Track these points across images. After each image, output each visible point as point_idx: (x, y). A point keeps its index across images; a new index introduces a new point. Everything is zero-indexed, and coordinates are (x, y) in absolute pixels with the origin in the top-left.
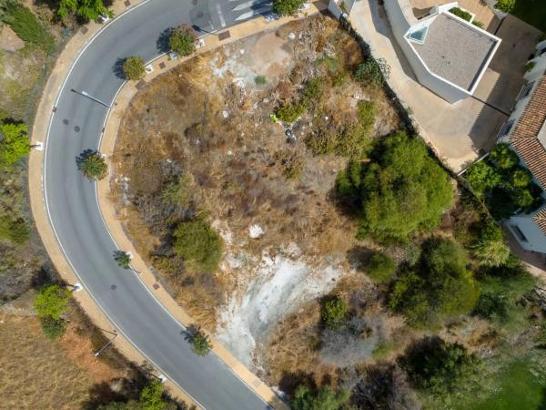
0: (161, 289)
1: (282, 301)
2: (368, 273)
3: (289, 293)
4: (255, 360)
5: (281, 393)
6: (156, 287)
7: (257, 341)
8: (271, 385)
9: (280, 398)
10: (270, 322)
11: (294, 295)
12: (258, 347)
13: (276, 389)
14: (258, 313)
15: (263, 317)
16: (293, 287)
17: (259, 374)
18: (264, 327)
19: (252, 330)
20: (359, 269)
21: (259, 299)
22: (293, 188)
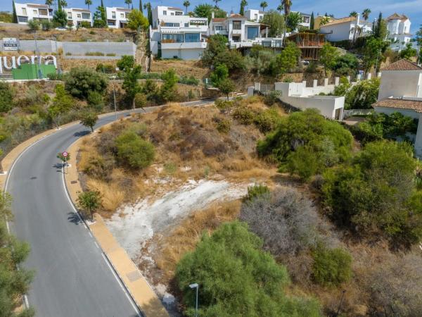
3: (209, 196)
4: (144, 250)
5: (168, 296)
6: (74, 182)
7: (156, 232)
8: (155, 283)
9: (164, 304)
10: (179, 217)
11: (213, 198)
12: (155, 238)
13: (162, 288)
14: (167, 210)
15: (173, 213)
16: (213, 193)
17: (142, 265)
19: (153, 223)
21: (173, 201)
22: (222, 140)
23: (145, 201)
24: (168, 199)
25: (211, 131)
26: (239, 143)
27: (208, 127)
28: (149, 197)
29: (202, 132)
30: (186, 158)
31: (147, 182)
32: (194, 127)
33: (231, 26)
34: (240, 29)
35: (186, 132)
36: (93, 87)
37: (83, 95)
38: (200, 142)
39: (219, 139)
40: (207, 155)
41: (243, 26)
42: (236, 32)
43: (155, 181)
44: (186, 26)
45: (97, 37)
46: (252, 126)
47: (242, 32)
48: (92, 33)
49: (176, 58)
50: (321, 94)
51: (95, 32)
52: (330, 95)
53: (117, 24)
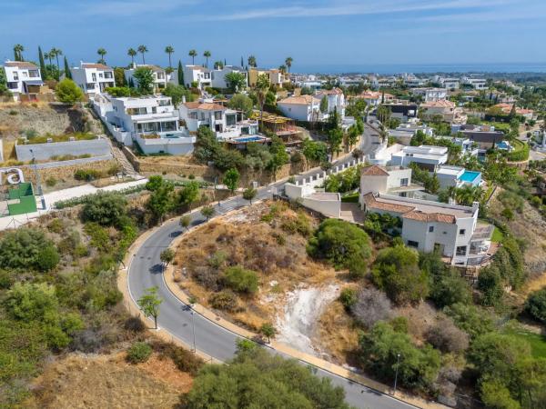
0: (222, 320)
1: (312, 309)
2: (355, 281)
4: (316, 350)
5: (352, 368)
6: (218, 319)
8: (340, 365)
9: (354, 372)
12: (313, 342)
13: (346, 366)
14: (300, 321)
15: (305, 321)
16: (315, 300)
17: (325, 358)
18: (309, 328)
19: (301, 331)
20: (348, 282)
22: (285, 252)
23: (278, 318)
24: (290, 311)
26: (296, 252)
27: (271, 243)
28: (277, 314)
29: (268, 248)
31: (262, 303)
32: (261, 246)
33: (213, 117)
34: (221, 118)
35: (257, 251)
38: (271, 258)
39: (283, 251)
40: (281, 267)
41: (224, 116)
42: (218, 122)
43: (267, 300)
44: (154, 110)
45: (20, 118)
46: (297, 234)
47: (223, 122)
48: (13, 113)
49: (162, 153)
50: (316, 187)
51: (14, 110)
52: (322, 187)
53: (20, 85)
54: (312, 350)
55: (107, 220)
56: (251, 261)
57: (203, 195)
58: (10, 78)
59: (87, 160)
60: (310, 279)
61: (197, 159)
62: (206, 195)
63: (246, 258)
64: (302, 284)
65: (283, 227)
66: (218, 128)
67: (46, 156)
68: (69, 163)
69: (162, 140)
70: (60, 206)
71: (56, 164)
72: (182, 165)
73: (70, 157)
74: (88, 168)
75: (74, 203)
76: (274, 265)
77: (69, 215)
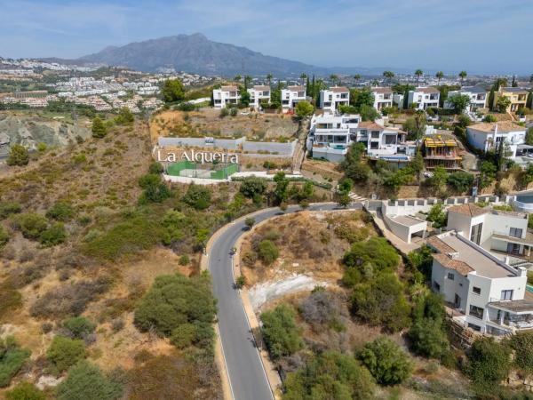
0: (238, 268)
1: (291, 288)
2: (345, 288)
3: (298, 286)
4: (260, 307)
6: (237, 266)
7: (267, 300)
8: (260, 321)
9: (260, 329)
10: (280, 295)
11: (300, 287)
12: (265, 303)
13: (261, 324)
14: (276, 290)
15: (277, 292)
16: (302, 284)
17: (257, 313)
18: (275, 296)
19: (268, 295)
21: (280, 285)
22: (322, 249)
23: (268, 282)
24: (278, 283)
25: (317, 241)
26: (333, 252)
27: (316, 238)
28: (270, 280)
29: (311, 241)
30: (298, 257)
31: (272, 271)
32: (307, 237)
33: (370, 135)
34: (378, 137)
35: (302, 240)
36: (257, 190)
37: (251, 195)
38: (308, 248)
39: (321, 247)
40: (310, 257)
41: (381, 135)
42: (374, 140)
43: (276, 271)
44: (339, 125)
45: (270, 124)
46: (345, 240)
47: (380, 140)
48: (267, 121)
49: (323, 159)
50: (421, 212)
51: (269, 119)
52: (426, 214)
53: (290, 103)
54: (257, 306)
55: (247, 193)
56: (295, 245)
57: (324, 195)
58: (284, 98)
59: (276, 156)
60: (319, 273)
61: (341, 168)
62: (327, 195)
63: (293, 242)
64: (311, 273)
65: (336, 231)
66: (375, 145)
67: (256, 150)
68: (264, 156)
69: (330, 149)
70: (234, 179)
71: (256, 155)
72: (329, 170)
73: (267, 152)
74: (273, 161)
75: (242, 179)
76: (307, 254)
77: (236, 186)
